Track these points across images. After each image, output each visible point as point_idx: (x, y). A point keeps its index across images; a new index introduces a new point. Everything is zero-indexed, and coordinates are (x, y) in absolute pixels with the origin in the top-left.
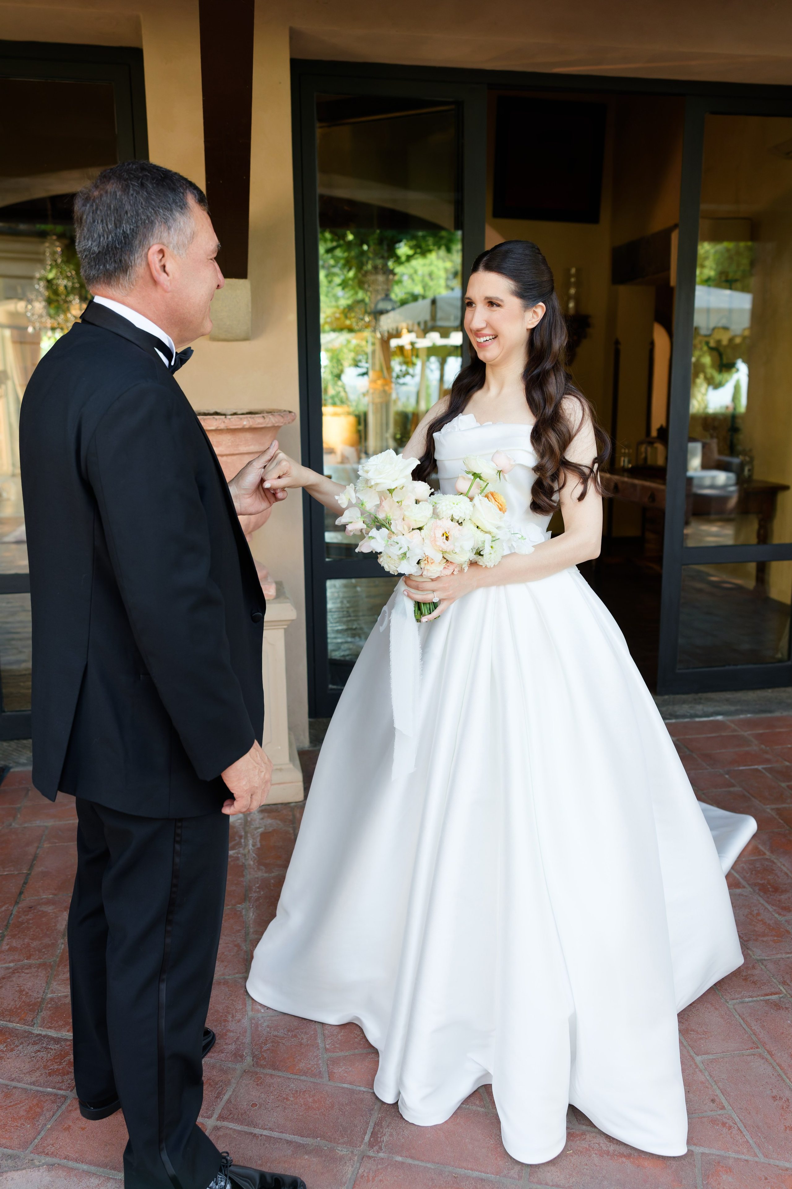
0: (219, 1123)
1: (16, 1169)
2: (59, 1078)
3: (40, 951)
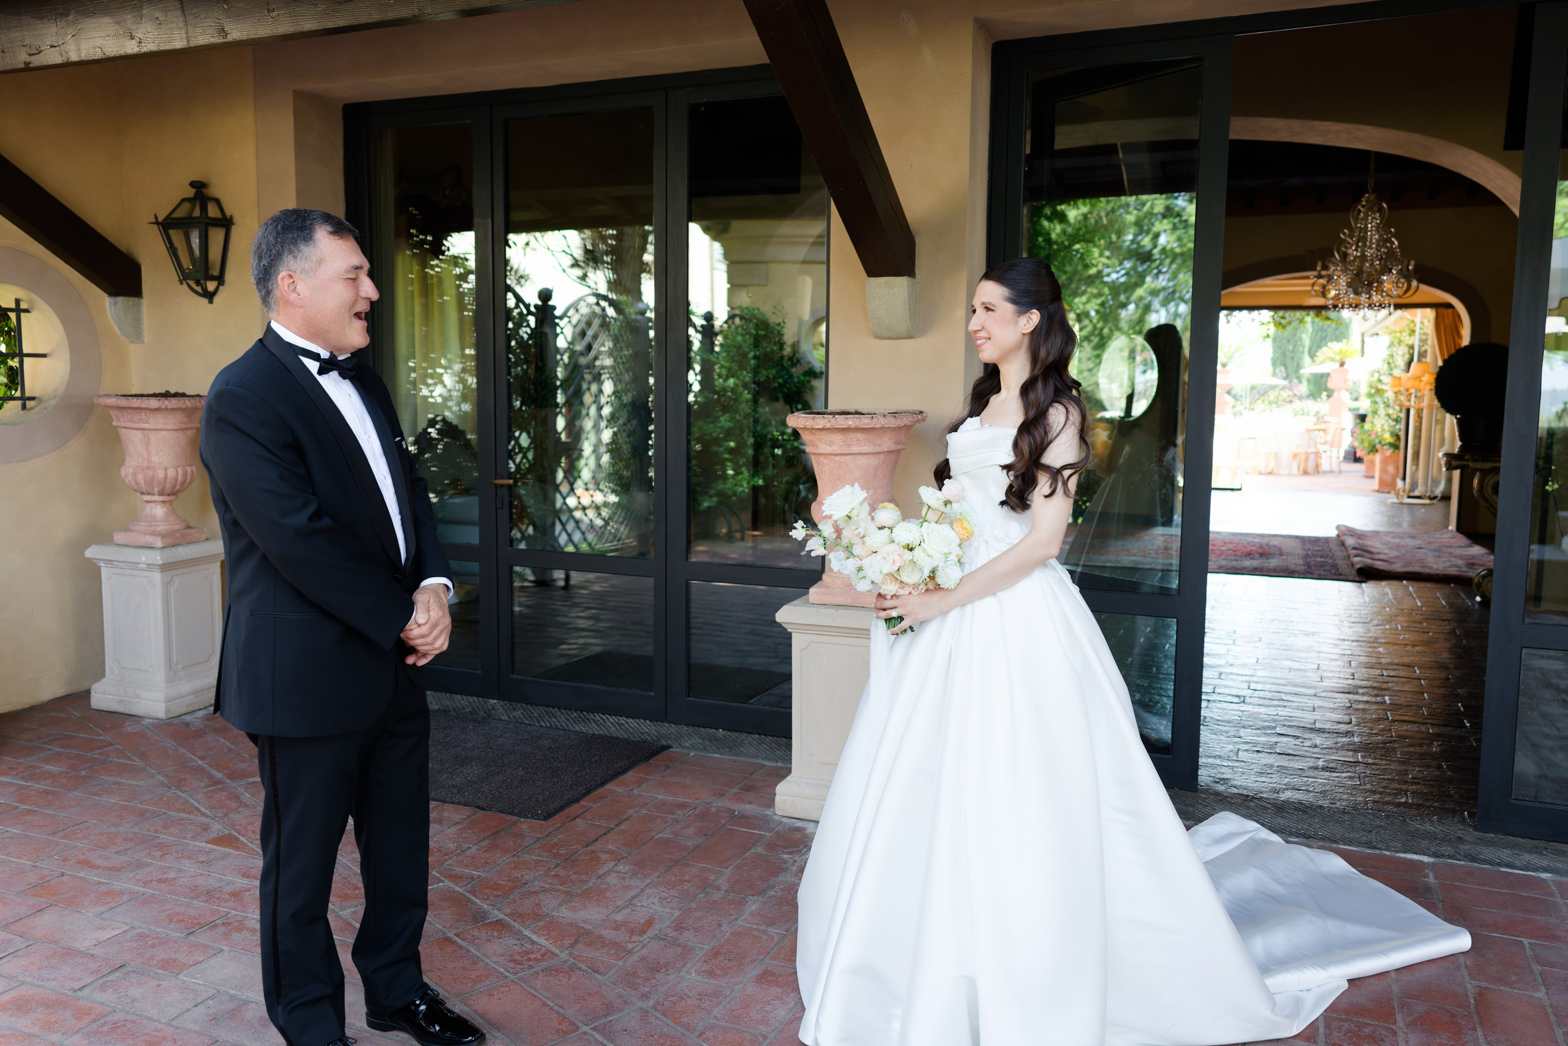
0: (590, 1032)
2: (514, 965)
3: (573, 882)
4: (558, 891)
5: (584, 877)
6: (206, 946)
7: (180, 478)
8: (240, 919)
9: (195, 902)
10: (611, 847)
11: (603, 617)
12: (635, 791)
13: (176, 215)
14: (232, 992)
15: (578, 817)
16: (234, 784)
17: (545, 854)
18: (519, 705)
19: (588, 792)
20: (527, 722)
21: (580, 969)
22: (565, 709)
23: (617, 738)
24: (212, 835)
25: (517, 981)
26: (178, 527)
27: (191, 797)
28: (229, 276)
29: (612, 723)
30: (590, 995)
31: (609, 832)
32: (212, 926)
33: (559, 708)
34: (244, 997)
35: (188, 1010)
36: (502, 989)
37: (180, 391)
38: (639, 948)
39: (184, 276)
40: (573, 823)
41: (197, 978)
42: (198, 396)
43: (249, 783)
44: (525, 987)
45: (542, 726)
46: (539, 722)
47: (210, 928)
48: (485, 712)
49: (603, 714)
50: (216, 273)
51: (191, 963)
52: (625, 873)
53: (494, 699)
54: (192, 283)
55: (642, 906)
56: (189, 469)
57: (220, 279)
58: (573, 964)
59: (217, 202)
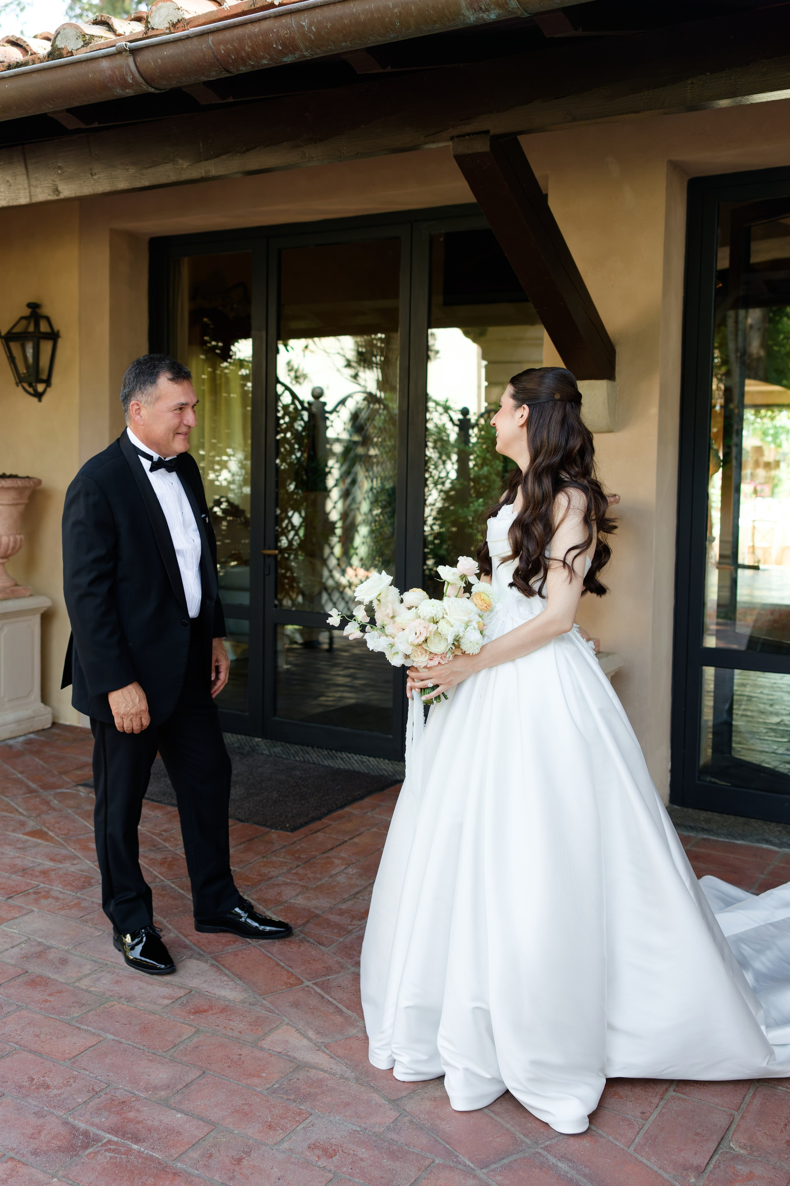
1: (198, 959)
3: (309, 879)
4: (297, 884)
5: (319, 876)
6: (21, 907)
7: (11, 545)
8: (47, 890)
9: (14, 876)
10: (342, 855)
11: (360, 676)
12: (369, 814)
13: (17, 330)
14: (40, 940)
15: (319, 831)
16: (45, 793)
17: (289, 857)
18: (279, 743)
19: (330, 812)
20: (284, 757)
21: (308, 941)
22: (318, 748)
23: (359, 772)
24: (28, 830)
25: (258, 947)
26: (8, 584)
27: (12, 800)
28: (55, 380)
29: (355, 760)
30: (314, 960)
31: (343, 843)
32: (25, 893)
33: (313, 747)
34: (48, 944)
35: (7, 950)
36: (245, 951)
37: (14, 473)
38: (358, 929)
39: (20, 380)
40: (315, 835)
41: (14, 929)
42: (28, 477)
43: (58, 793)
44: (264, 951)
45: (296, 761)
46: (294, 757)
47: (24, 895)
48: (251, 747)
49: (350, 753)
50: (44, 376)
51: (10, 918)
52: (353, 875)
53: (258, 737)
54: (26, 385)
55: (364, 900)
56: (18, 537)
57: (48, 382)
58: (303, 938)
59: (48, 319)
